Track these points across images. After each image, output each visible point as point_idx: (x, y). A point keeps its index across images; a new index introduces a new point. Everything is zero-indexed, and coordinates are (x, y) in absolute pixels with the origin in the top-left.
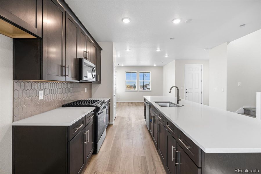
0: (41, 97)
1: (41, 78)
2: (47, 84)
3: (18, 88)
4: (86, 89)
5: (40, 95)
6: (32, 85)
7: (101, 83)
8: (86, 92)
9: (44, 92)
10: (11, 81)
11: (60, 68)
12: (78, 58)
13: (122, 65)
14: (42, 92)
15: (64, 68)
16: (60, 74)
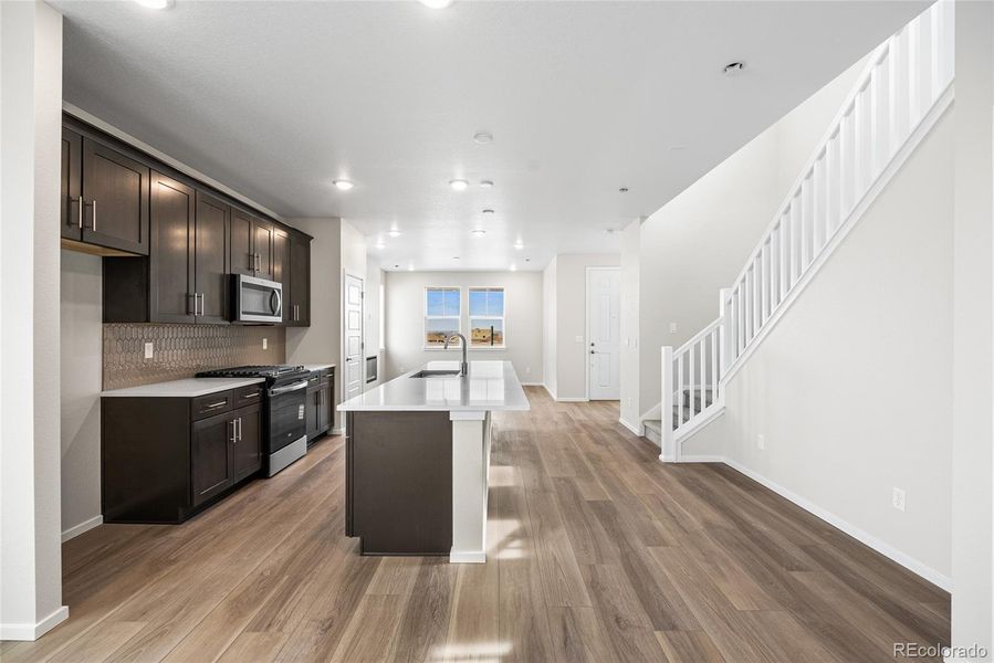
0: (149, 354)
1: (148, 320)
2: (161, 329)
3: (110, 336)
4: (265, 340)
5: (146, 351)
6: (133, 330)
7: (309, 325)
8: (265, 347)
9: (155, 346)
10: (100, 325)
11: (184, 299)
12: (228, 272)
13: (411, 269)
14: (151, 344)
15: (192, 299)
16: (184, 310)
